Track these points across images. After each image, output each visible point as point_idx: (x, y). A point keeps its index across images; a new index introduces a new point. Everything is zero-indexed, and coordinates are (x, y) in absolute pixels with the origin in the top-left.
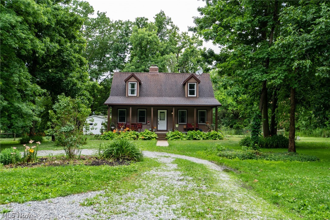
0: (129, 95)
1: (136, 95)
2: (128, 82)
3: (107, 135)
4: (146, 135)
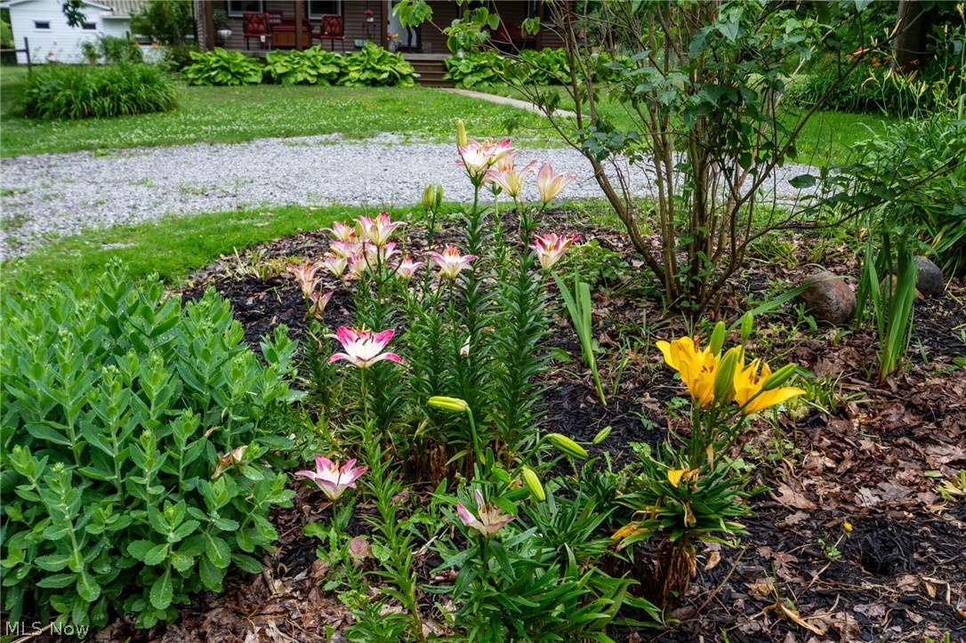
3: (214, 66)
4: (378, 67)
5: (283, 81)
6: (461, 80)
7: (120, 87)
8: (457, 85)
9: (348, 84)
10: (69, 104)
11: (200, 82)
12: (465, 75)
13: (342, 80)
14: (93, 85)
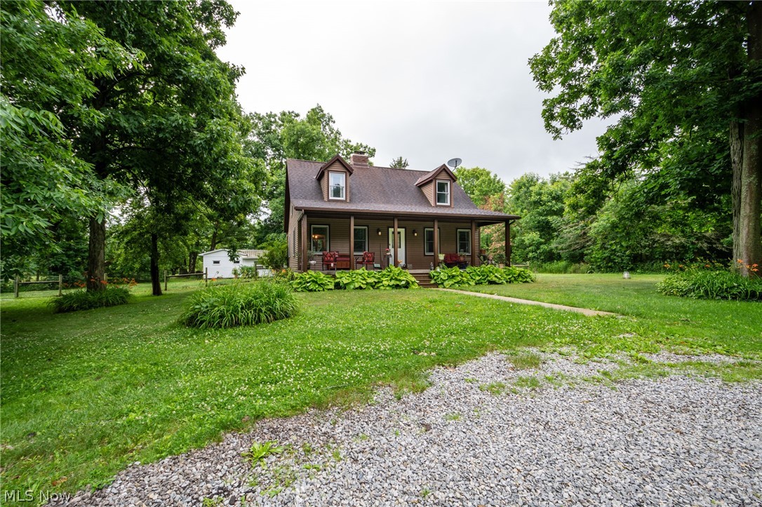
0: (330, 198)
1: (344, 199)
2: (329, 171)
3: (308, 280)
4: (399, 278)
5: (347, 287)
6: (442, 284)
7: (261, 301)
8: (440, 286)
9: (382, 288)
10: (222, 317)
11: (300, 290)
12: (445, 280)
13: (378, 285)
14: (242, 301)
